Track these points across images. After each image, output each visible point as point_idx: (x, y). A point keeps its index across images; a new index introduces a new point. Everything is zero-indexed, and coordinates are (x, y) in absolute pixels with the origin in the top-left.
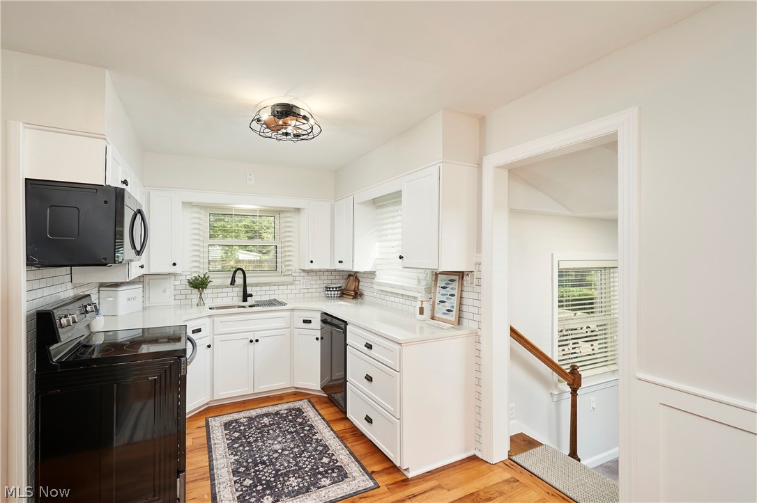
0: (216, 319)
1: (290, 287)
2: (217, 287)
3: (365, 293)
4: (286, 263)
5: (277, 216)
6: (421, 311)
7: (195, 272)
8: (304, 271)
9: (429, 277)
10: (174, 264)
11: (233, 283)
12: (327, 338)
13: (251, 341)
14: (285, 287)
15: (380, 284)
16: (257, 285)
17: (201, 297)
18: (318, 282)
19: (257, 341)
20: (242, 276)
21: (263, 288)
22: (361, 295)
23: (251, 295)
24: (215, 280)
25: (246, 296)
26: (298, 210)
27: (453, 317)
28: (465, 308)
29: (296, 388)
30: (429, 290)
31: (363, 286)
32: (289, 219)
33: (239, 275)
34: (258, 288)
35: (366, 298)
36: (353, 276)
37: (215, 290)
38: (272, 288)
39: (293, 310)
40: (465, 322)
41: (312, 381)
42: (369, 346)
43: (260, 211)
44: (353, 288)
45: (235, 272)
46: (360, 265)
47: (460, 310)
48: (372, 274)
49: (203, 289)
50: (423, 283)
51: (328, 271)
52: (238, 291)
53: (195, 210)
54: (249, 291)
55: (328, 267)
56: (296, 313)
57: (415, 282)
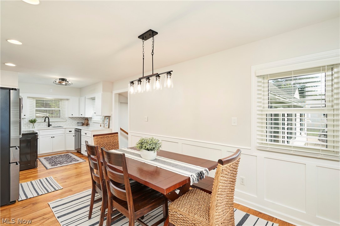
0: (40, 131)
1: (65, 123)
2: (39, 123)
3: (90, 124)
4: (64, 115)
5: (60, 101)
6: (101, 126)
7: (31, 118)
8: (70, 118)
9: (104, 118)
10: (25, 115)
11: (45, 121)
12: (77, 136)
13: (52, 137)
14: (63, 123)
15: (93, 121)
16: (53, 122)
17: (33, 125)
18: (75, 121)
19: (54, 137)
20: (48, 119)
21: (55, 123)
22: (89, 124)
23: (51, 125)
24: (38, 120)
25: (49, 125)
26: (68, 99)
27: (107, 127)
28: (110, 124)
29: (67, 151)
30: (104, 121)
31: (89, 122)
32: (64, 102)
33: (47, 119)
34: (54, 123)
35: (90, 125)
36: (87, 119)
37: (38, 124)
38: (59, 123)
39: (66, 128)
40: (110, 127)
41: (72, 148)
42: (86, 134)
43: (54, 99)
44: (86, 123)
45: (46, 118)
46: (87, 116)
47: (109, 125)
48: (91, 118)
49: (34, 123)
50: (102, 119)
51: (78, 118)
52: (46, 124)
53: (31, 99)
54: (50, 124)
55: (78, 116)
56: (67, 129)
57: (100, 119)
